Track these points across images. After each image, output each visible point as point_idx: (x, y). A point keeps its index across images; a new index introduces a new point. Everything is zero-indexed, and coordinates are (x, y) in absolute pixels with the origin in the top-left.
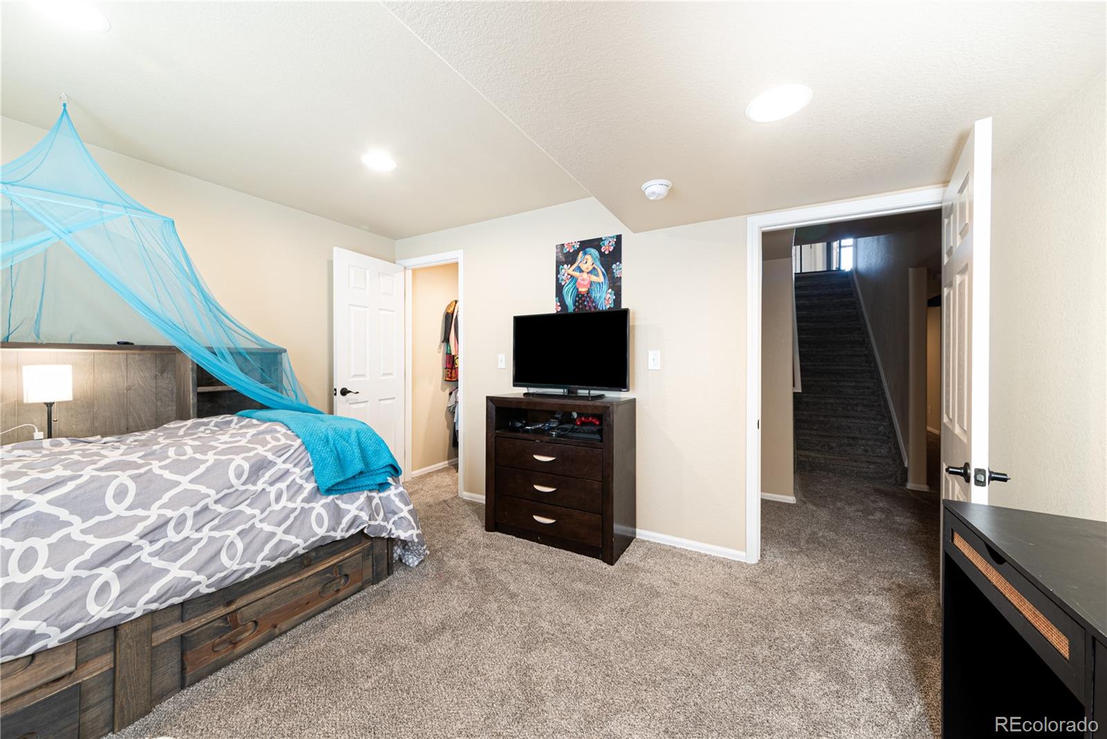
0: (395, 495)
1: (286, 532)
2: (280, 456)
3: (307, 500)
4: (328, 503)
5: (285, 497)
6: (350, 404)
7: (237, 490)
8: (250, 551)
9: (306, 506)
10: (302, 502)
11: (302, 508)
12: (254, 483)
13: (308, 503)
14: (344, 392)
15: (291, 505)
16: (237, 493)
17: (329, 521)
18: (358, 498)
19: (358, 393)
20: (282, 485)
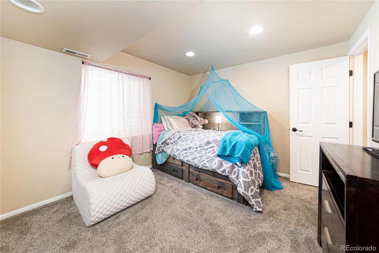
0: (241, 171)
1: (208, 162)
2: (214, 142)
3: (215, 156)
4: (219, 160)
5: (211, 153)
6: (299, 136)
7: (203, 146)
8: (200, 161)
9: (214, 158)
10: (213, 156)
11: (213, 158)
12: (207, 146)
13: (215, 157)
14: (295, 130)
15: (211, 156)
16: (203, 147)
17: (217, 165)
18: (228, 164)
19: (302, 131)
20: (211, 149)
